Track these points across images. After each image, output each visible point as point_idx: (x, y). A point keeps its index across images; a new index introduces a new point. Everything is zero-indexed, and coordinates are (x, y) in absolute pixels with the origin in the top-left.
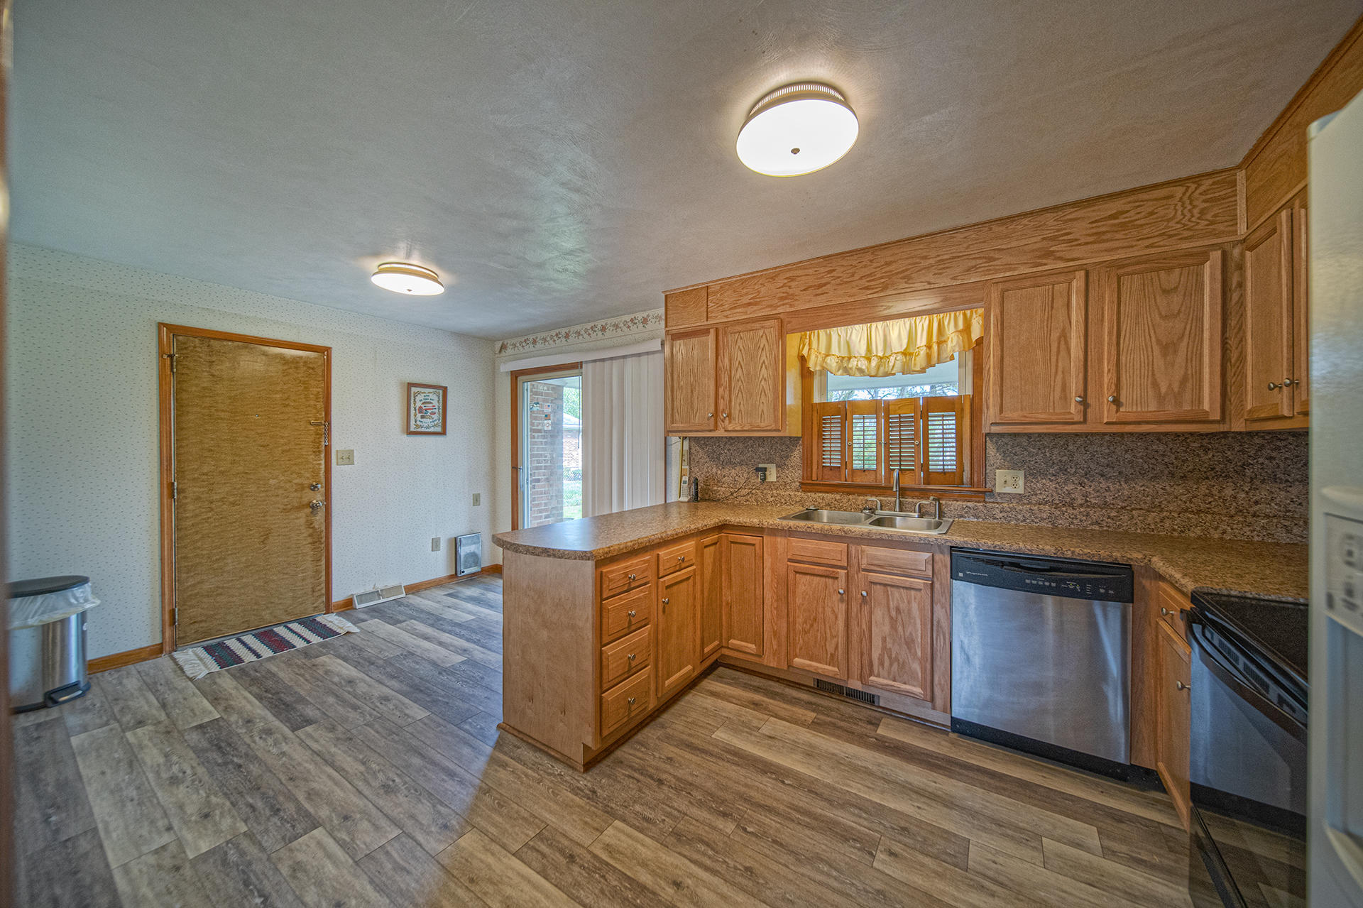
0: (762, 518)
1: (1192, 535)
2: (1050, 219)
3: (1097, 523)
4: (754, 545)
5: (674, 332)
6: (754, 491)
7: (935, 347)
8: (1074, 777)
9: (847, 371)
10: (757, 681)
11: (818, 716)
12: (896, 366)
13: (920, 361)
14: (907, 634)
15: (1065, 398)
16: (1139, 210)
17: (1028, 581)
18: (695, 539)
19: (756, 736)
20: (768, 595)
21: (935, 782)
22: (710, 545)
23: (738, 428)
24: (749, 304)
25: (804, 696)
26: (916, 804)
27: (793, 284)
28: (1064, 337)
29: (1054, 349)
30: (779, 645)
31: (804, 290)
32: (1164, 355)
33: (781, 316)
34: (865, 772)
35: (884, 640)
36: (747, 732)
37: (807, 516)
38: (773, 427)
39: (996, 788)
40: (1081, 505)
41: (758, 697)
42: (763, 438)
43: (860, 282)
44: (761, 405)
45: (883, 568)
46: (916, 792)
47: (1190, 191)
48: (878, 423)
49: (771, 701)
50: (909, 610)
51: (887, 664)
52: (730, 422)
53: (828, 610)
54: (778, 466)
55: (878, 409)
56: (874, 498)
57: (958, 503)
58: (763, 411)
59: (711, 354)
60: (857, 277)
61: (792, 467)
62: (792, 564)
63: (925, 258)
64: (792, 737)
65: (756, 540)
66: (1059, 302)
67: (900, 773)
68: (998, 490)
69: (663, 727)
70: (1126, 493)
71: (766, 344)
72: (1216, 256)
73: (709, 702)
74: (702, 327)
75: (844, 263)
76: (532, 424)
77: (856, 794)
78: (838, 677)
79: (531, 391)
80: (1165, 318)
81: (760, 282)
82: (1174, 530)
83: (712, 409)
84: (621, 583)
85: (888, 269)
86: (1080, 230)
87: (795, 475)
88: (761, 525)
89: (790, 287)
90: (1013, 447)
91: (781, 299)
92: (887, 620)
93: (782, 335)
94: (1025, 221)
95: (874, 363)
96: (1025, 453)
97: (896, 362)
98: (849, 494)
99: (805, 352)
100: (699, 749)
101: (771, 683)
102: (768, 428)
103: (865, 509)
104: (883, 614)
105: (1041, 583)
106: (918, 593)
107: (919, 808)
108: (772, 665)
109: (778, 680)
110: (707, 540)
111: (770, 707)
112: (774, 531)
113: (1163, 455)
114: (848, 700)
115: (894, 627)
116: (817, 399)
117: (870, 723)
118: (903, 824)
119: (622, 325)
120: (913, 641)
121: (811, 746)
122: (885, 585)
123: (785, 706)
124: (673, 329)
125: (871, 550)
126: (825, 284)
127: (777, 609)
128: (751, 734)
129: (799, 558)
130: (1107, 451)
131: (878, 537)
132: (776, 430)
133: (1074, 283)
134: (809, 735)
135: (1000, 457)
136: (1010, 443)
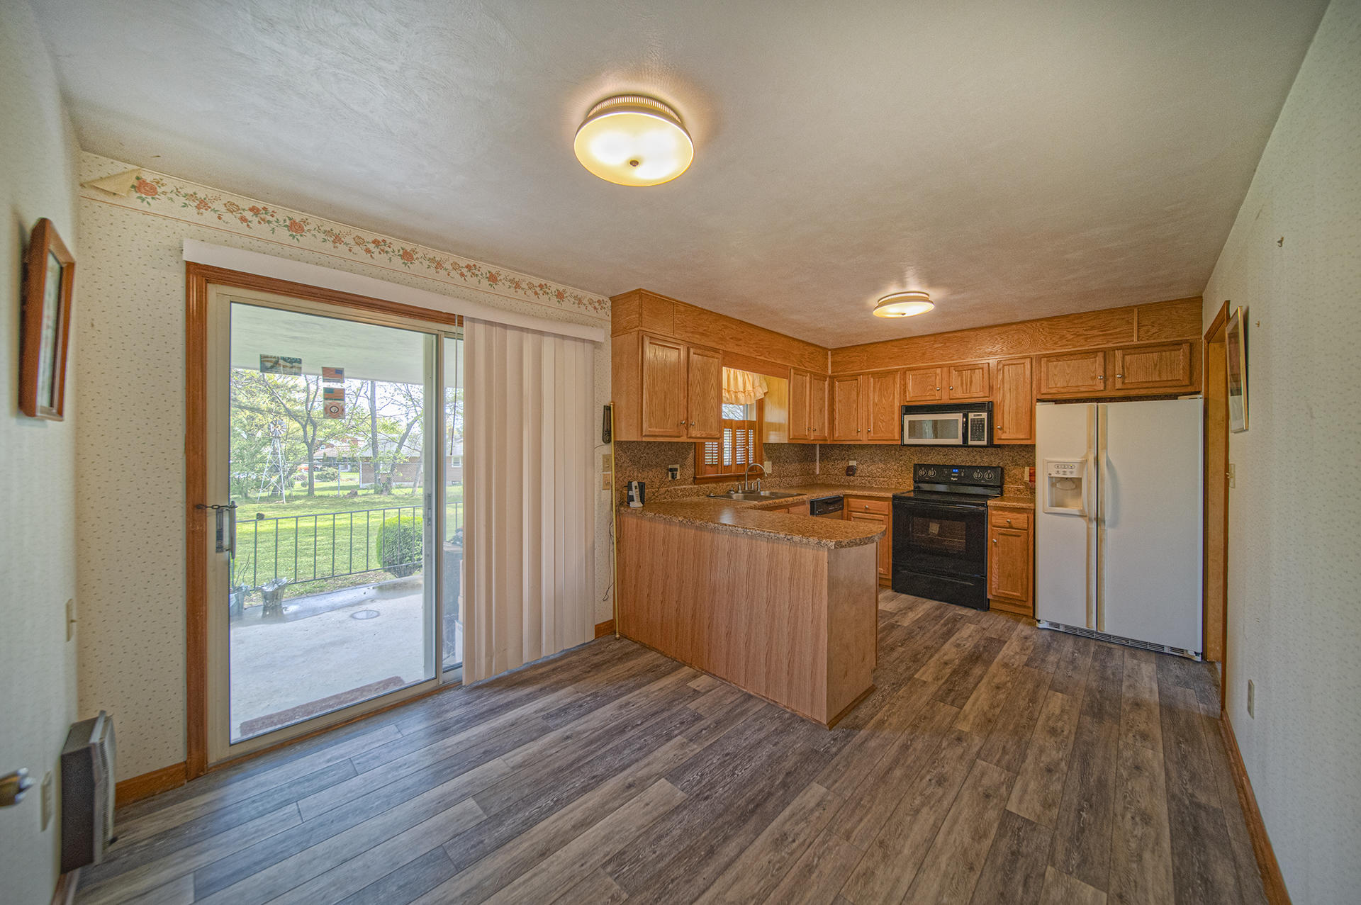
6: (668, 489)
24: (702, 334)
27: (726, 331)
31: (731, 338)
32: (820, 414)
43: (754, 346)
44: (711, 418)
54: (680, 466)
58: (712, 423)
60: (752, 342)
61: (688, 466)
66: (804, 385)
71: (714, 371)
75: (748, 330)
83: (681, 417)
86: (807, 354)
87: (691, 472)
90: (769, 449)
91: (720, 339)
96: (771, 452)
124: (649, 330)
126: (740, 340)
133: (807, 378)
135: (765, 455)
136: (768, 447)
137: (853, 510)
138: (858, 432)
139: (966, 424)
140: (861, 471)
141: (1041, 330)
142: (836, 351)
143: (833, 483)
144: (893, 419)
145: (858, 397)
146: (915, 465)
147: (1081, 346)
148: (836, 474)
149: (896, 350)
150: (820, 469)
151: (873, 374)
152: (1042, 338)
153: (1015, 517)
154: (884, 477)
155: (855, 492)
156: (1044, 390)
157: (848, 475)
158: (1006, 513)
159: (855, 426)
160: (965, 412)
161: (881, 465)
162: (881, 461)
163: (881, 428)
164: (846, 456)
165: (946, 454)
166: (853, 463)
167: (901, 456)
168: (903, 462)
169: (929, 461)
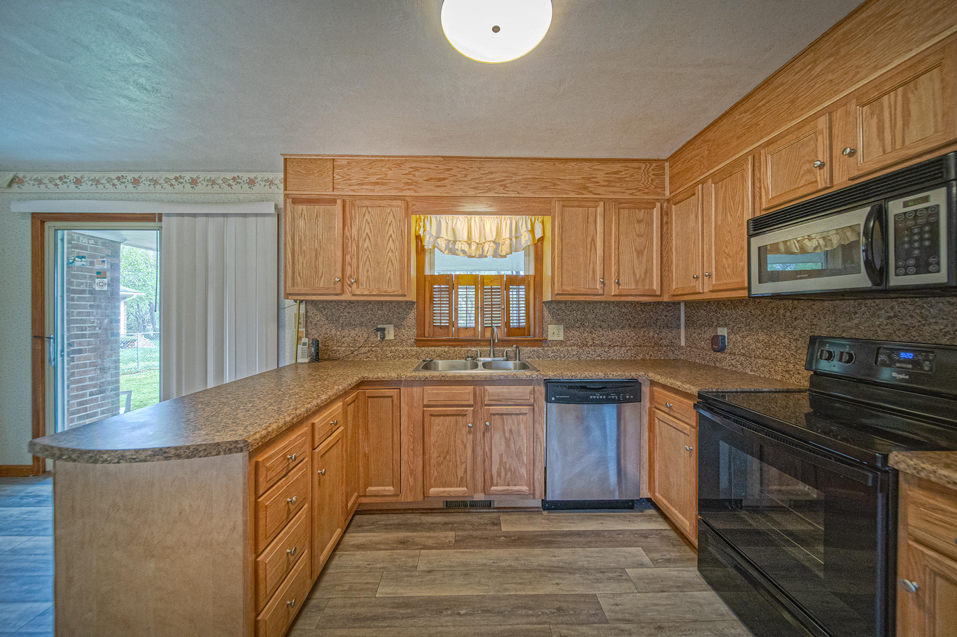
0: (399, 371)
1: (639, 358)
2: (586, 166)
3: (599, 356)
4: (391, 397)
5: (295, 196)
6: (374, 349)
7: (514, 240)
8: (613, 517)
9: (453, 252)
10: (395, 519)
11: (457, 533)
12: (490, 251)
13: (505, 249)
14: (517, 448)
15: (594, 279)
16: (627, 172)
17: (591, 397)
18: (341, 399)
19: (416, 577)
20: (405, 439)
21: (555, 557)
22: (351, 403)
23: (367, 293)
24: (376, 183)
25: (439, 519)
26: (554, 582)
27: (416, 173)
28: (593, 241)
29: (589, 247)
30: (415, 480)
31: (426, 180)
32: (638, 257)
33: (407, 198)
34: (512, 571)
35: (501, 456)
36: (407, 576)
37: (427, 366)
38: (400, 292)
39: (587, 543)
40: (591, 345)
41: (402, 535)
42: (383, 301)
43: (471, 182)
44: (388, 273)
45: (499, 402)
46: (549, 571)
47: (648, 167)
48: (476, 292)
49: (415, 534)
50: (519, 430)
51: (503, 475)
52: (358, 287)
53: (458, 442)
54: (395, 326)
55: (478, 282)
56: (473, 349)
57: (528, 348)
58: (390, 278)
59: (338, 224)
60: (469, 178)
61: (407, 326)
62: (428, 409)
63: (516, 174)
64: (446, 563)
65: (393, 392)
66: (591, 219)
67: (532, 559)
68: (550, 338)
69: (319, 609)
70: (611, 337)
71: (393, 221)
72: (658, 205)
73: (359, 558)
74: (328, 197)
75: (460, 165)
76: (70, 283)
77: (515, 595)
78: (467, 494)
79: (69, 242)
80: (638, 236)
81: (387, 166)
82: (632, 356)
83: (339, 274)
84: (279, 469)
85: (491, 176)
86: (600, 177)
87: (411, 333)
88: (399, 379)
89: (414, 175)
90: (557, 310)
91: (407, 184)
92: (503, 441)
93: (407, 215)
94: (573, 164)
95: (474, 247)
96: (564, 314)
97: (489, 248)
98: (454, 346)
99: (421, 232)
100: (368, 619)
101: (409, 516)
102: (396, 293)
103: (468, 357)
104: (500, 437)
105: (598, 397)
106: (525, 416)
107: (557, 584)
108: (409, 500)
109: (413, 511)
110: (349, 399)
111: (417, 540)
112: (411, 383)
113: (626, 315)
114: (472, 511)
115: (508, 446)
116: (427, 272)
117: (494, 524)
118: (557, 604)
119: (220, 182)
120: (521, 452)
121: (465, 565)
122: (502, 414)
123: (428, 534)
124: (294, 192)
125: (490, 389)
126: (444, 179)
127: (413, 450)
128: (411, 576)
129: (434, 403)
130: (603, 312)
131: (498, 378)
132: (401, 296)
133: (598, 209)
134: (458, 555)
135: (550, 317)
136: (556, 307)
137: (657, 406)
138: (696, 279)
140: (733, 345)
143: (697, 361)
145: (696, 223)
148: (703, 348)
149: (746, 117)
154: (765, 359)
157: (715, 350)
159: (693, 270)
160: (875, 201)
161: (762, 337)
162: (761, 328)
163: (726, 269)
164: (714, 319)
165: (895, 316)
166: (723, 331)
167: (796, 319)
168: (798, 332)
169: (853, 331)
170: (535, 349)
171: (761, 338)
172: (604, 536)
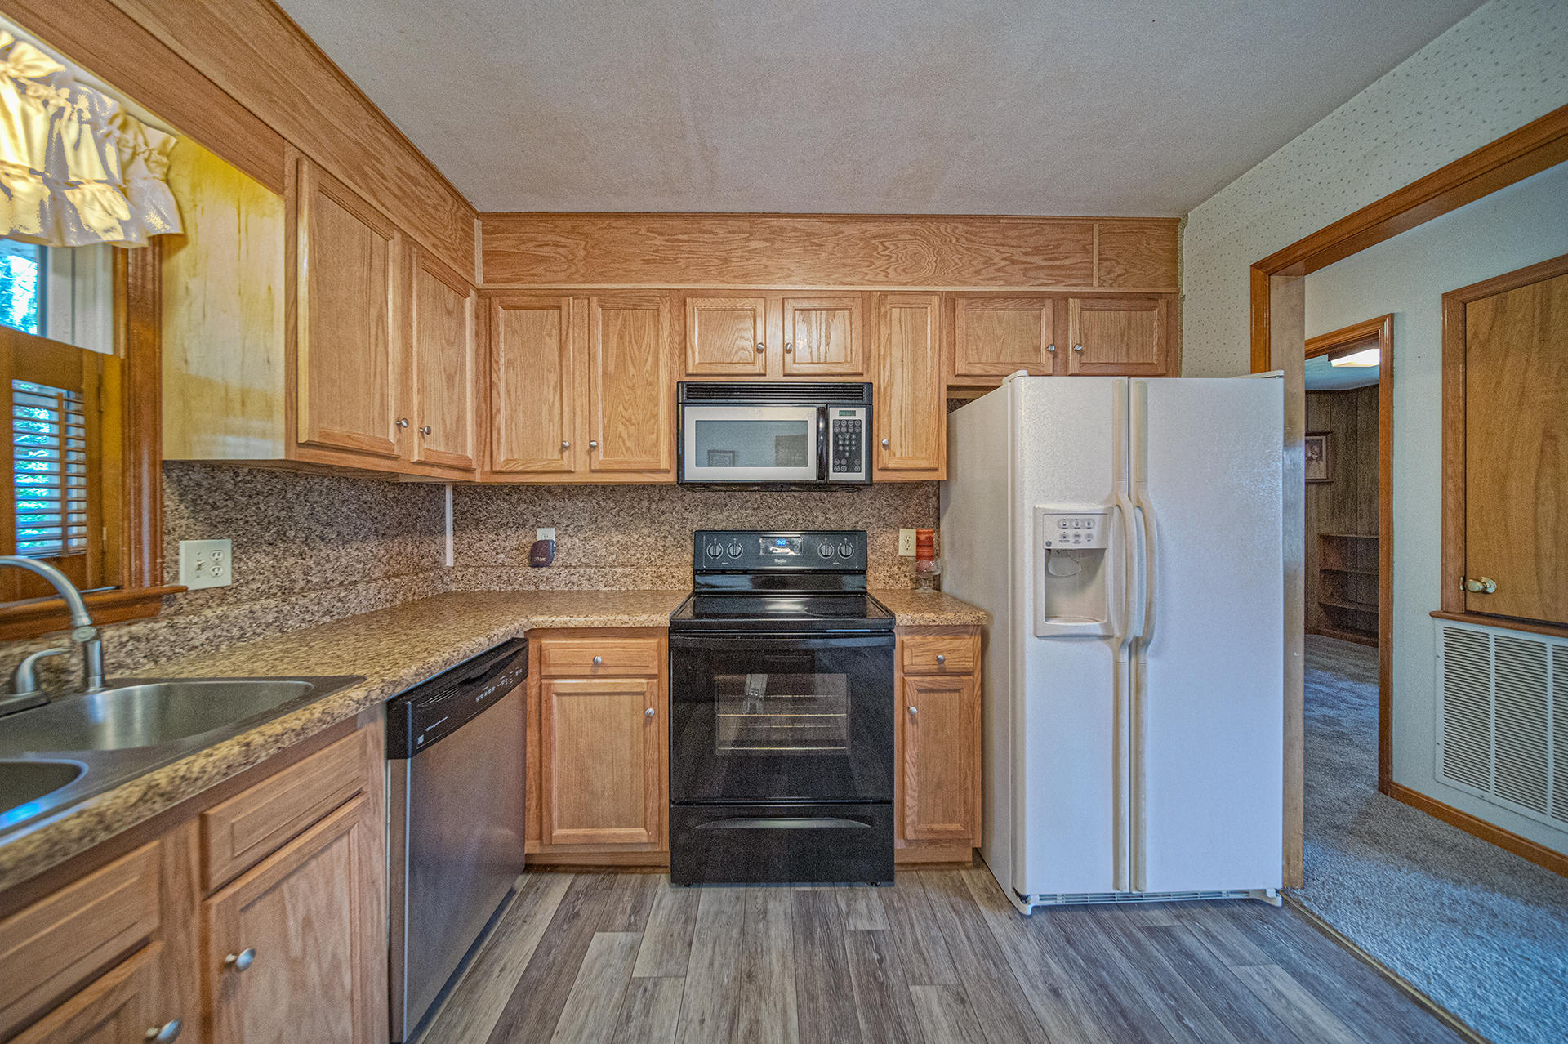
15: (384, 417)
16: (429, 193)
17: (478, 699)
32: (448, 387)
47: (455, 208)
68: (186, 585)
72: (473, 294)
80: (448, 342)
90: (209, 491)
96: (231, 504)
130: (326, 502)
133: (392, 245)
135: (186, 513)
136: (205, 483)
137: (554, 671)
138: (563, 448)
139: (822, 434)
140: (568, 553)
141: (954, 241)
142: (498, 221)
143: (495, 587)
144: (655, 416)
145: (561, 356)
146: (698, 534)
147: (1018, 284)
148: (502, 565)
149: (659, 241)
150: (458, 552)
151: (601, 295)
152: (956, 257)
153: (950, 647)
154: (624, 566)
155: (561, 620)
156: (962, 368)
157: (535, 565)
158: (930, 638)
159: (554, 431)
160: (822, 403)
161: (617, 537)
162: (616, 525)
163: (624, 441)
164: (528, 516)
165: (759, 508)
166: (546, 534)
167: (664, 513)
168: (667, 527)
169: (724, 524)
170: (139, 628)
171: (615, 540)
172: (540, 981)
